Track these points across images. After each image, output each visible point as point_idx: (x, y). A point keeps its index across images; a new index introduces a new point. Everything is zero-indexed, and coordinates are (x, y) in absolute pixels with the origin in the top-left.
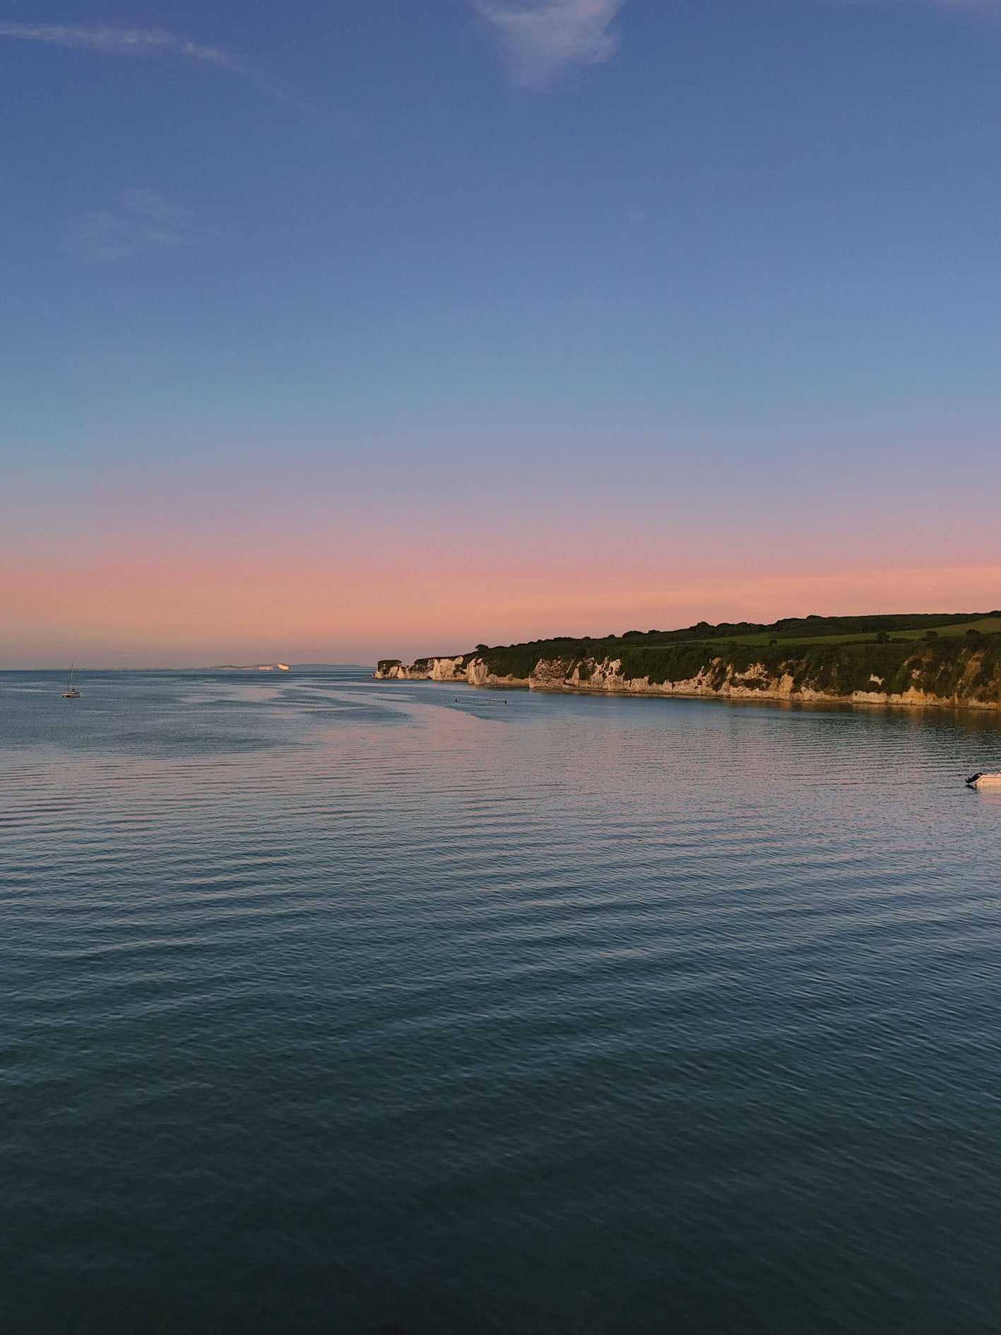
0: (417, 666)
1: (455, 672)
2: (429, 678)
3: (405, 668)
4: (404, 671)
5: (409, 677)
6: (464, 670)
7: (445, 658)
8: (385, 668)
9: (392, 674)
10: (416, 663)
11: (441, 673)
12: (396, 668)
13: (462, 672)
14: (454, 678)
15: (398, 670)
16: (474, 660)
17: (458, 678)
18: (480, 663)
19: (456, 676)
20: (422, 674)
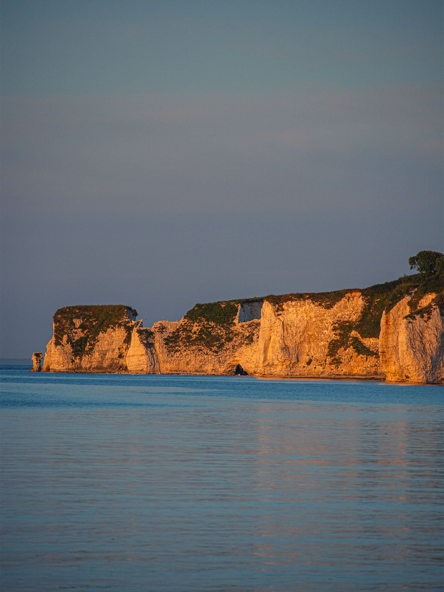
0: (196, 328)
1: (333, 347)
2: (239, 371)
3: (150, 334)
4: (149, 346)
5: (166, 367)
6: (368, 342)
7: (300, 297)
8: (79, 334)
9: (103, 354)
10: (192, 316)
11: (285, 348)
12: (119, 334)
13: (361, 349)
14: (329, 369)
15: (128, 340)
16: (408, 298)
17: (344, 369)
18: (428, 310)
19: (337, 362)
20: (212, 357)
